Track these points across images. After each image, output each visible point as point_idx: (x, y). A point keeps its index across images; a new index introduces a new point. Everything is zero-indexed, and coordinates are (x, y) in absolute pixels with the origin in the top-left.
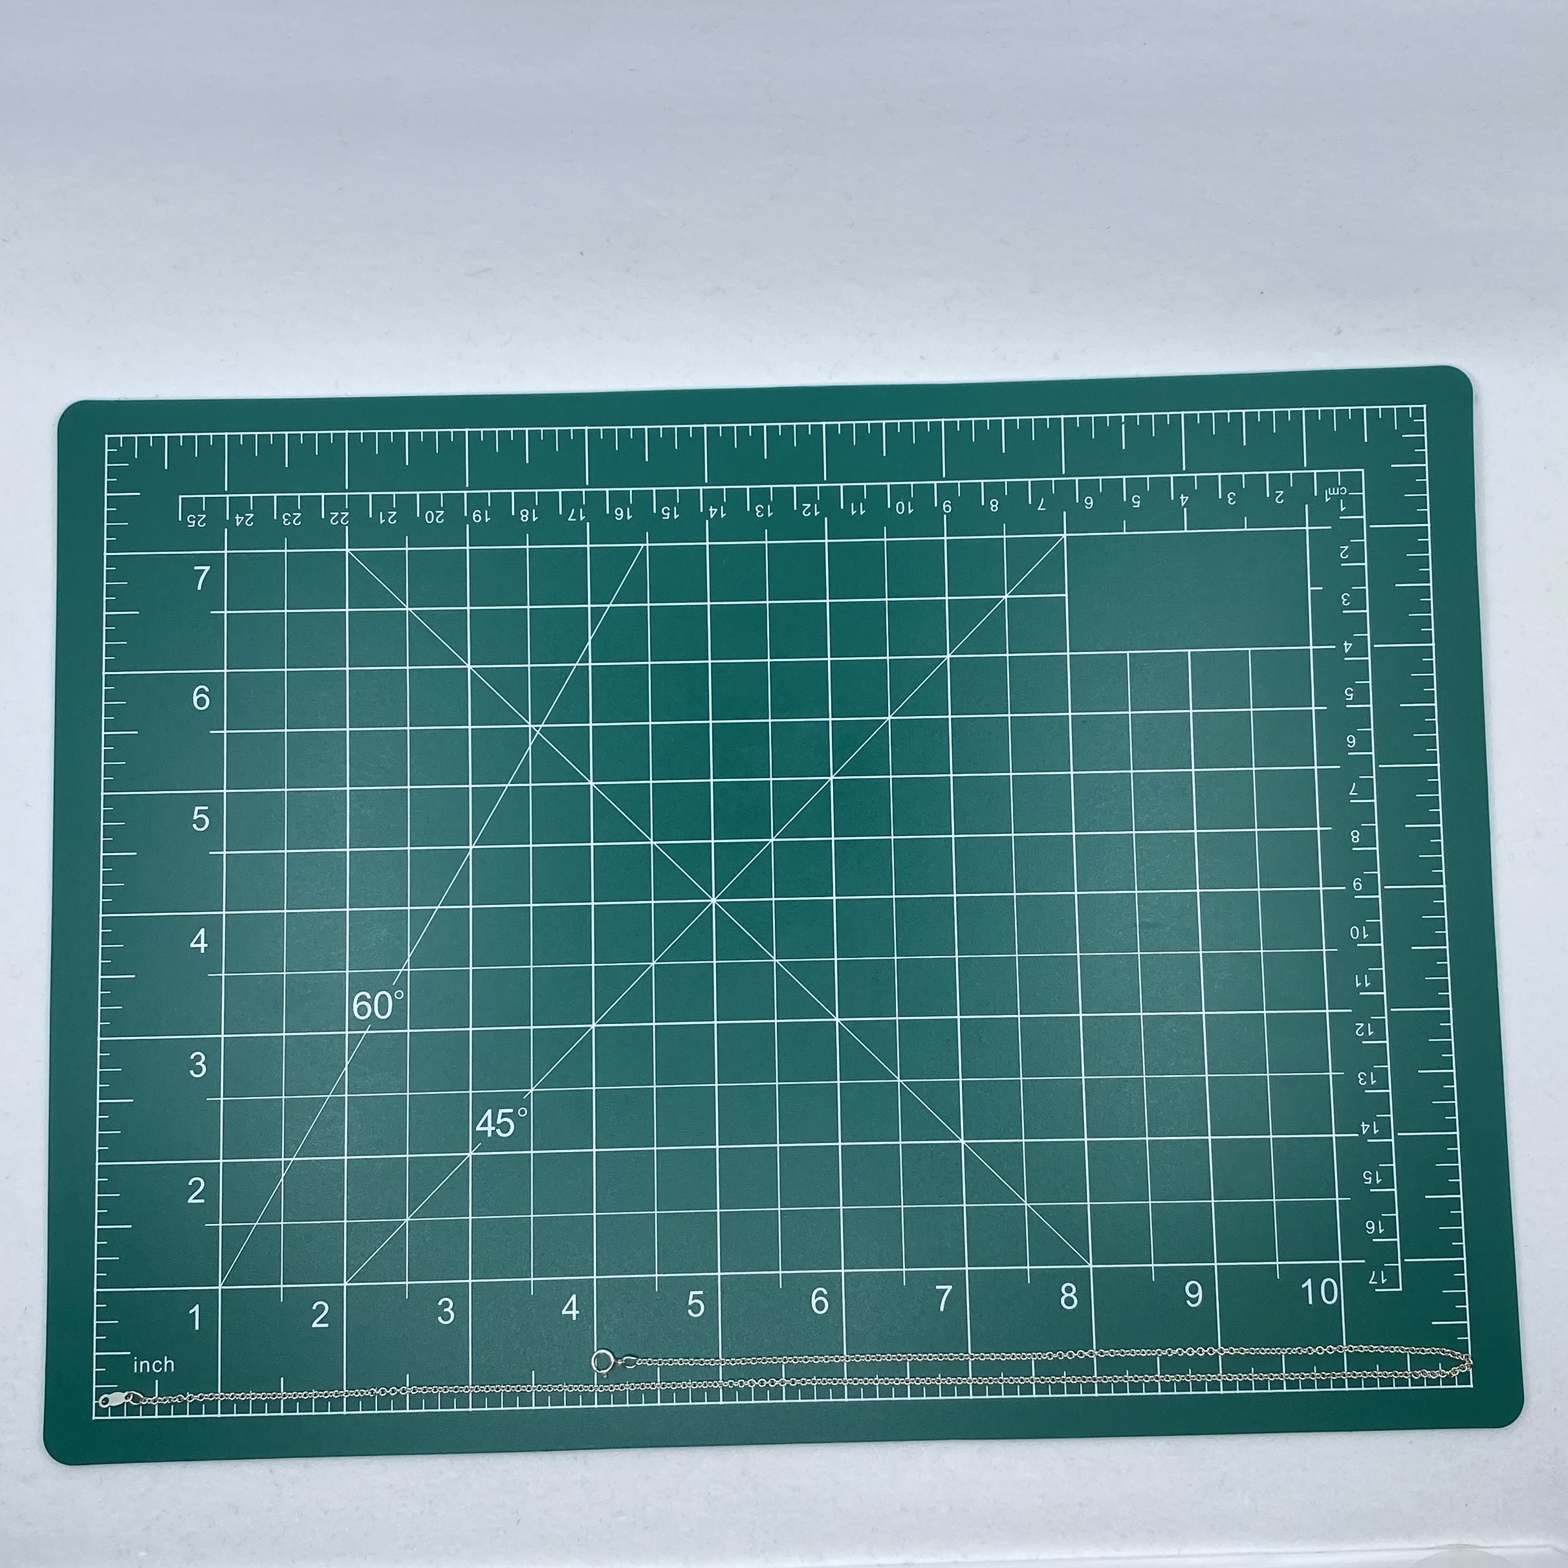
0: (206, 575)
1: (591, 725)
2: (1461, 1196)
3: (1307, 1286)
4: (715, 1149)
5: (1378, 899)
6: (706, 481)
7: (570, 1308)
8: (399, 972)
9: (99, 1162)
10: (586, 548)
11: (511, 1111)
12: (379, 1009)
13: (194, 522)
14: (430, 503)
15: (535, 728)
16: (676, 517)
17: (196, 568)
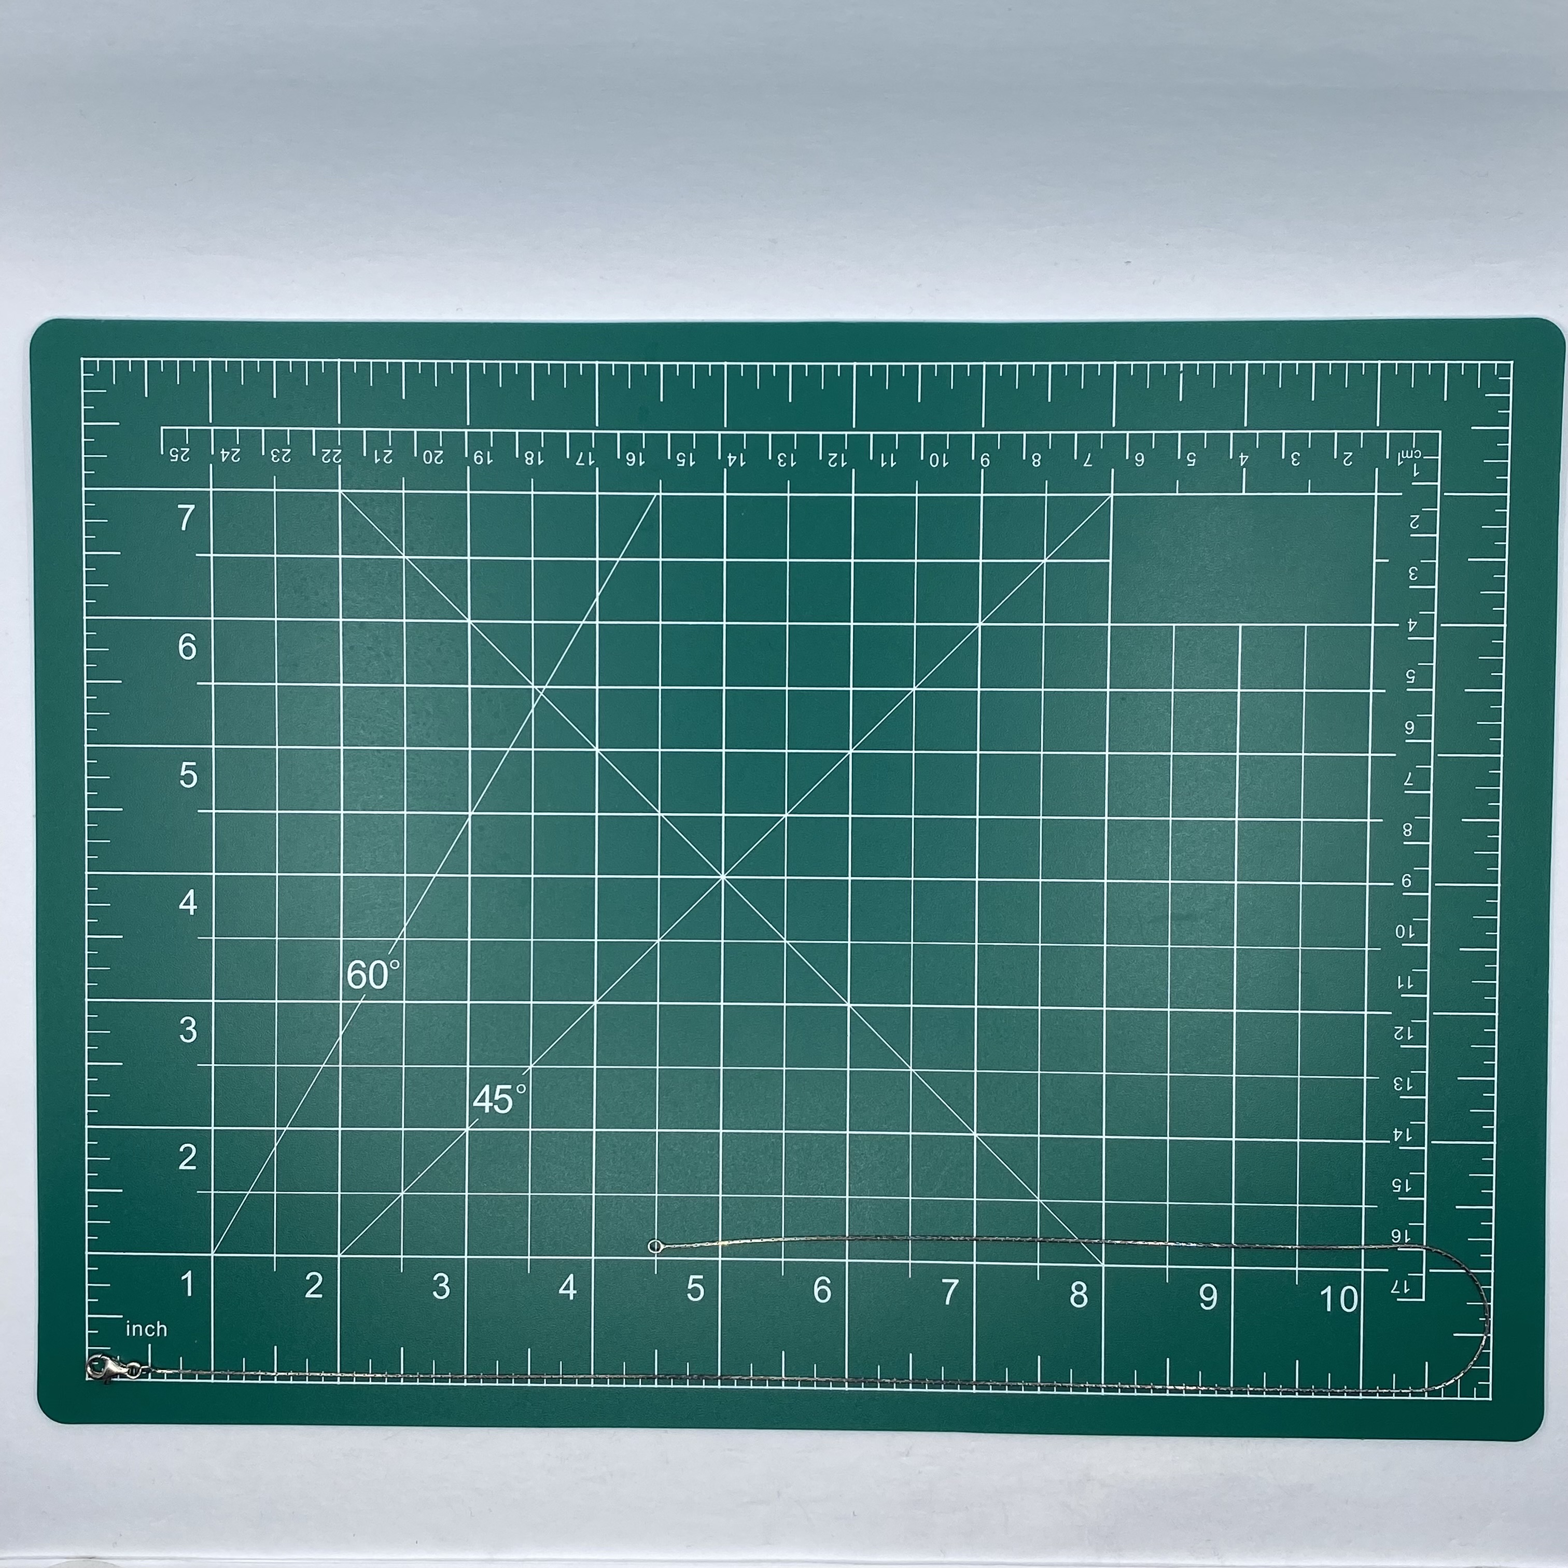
0: (191, 515)
1: (597, 687)
2: (1493, 1208)
3: (1326, 1293)
4: (719, 1133)
5: (1427, 896)
6: (725, 426)
7: (567, 1288)
8: (394, 941)
9: (89, 1125)
10: (595, 495)
11: (509, 1087)
12: (374, 979)
13: (177, 456)
14: (428, 442)
15: (539, 689)
16: (692, 464)
17: (180, 506)
